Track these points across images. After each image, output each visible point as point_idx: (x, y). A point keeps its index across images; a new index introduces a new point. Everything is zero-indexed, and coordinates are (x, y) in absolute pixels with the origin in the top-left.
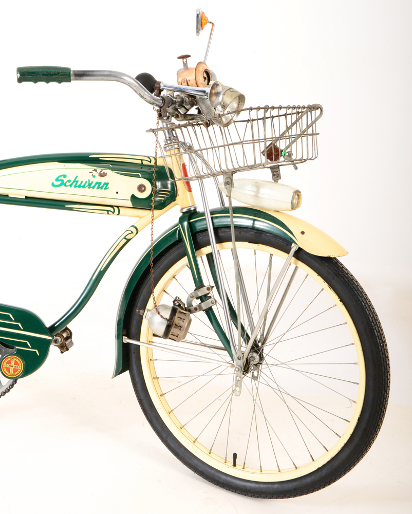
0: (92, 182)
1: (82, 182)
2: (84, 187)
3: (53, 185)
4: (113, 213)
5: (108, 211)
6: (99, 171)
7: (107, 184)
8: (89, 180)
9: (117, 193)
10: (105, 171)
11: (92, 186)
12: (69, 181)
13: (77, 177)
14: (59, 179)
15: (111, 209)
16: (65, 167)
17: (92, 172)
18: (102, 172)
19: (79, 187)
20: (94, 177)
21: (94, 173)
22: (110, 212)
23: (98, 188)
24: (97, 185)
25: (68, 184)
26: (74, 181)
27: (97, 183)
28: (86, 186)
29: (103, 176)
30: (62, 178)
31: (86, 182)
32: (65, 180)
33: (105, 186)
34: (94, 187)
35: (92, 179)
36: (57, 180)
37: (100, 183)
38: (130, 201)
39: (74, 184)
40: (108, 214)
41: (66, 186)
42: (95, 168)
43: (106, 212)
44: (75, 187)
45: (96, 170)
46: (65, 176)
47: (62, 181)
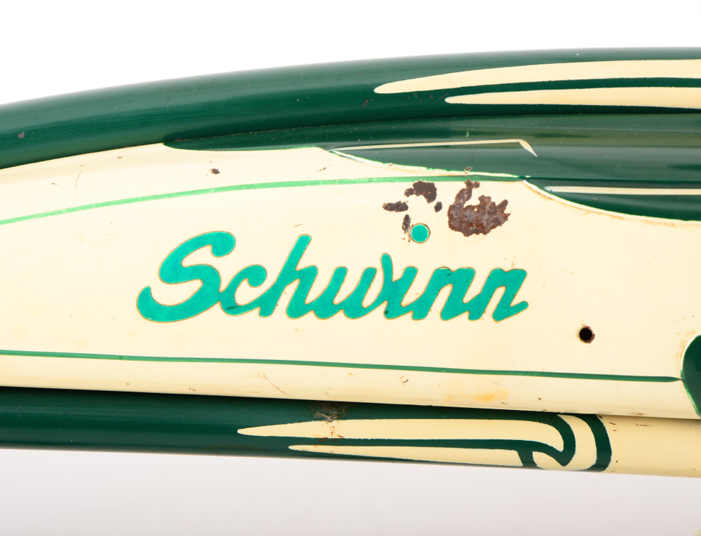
0: (411, 273)
1: (340, 274)
2: (354, 308)
3: (148, 306)
4: (564, 457)
5: (526, 450)
6: (447, 192)
7: (511, 279)
8: (387, 261)
9: (586, 335)
10: (494, 189)
11: (410, 297)
12: (254, 274)
13: (303, 242)
14: (189, 261)
15: (550, 436)
16: (216, 181)
17: (401, 207)
18: (474, 201)
19: (325, 308)
20: (420, 234)
21: (419, 208)
22: (538, 456)
23: (450, 312)
24: (446, 292)
25: (246, 293)
26: (290, 272)
27: (442, 276)
28: (368, 300)
29: (482, 229)
30: (202, 256)
31: (369, 275)
32: (227, 268)
33: (499, 293)
34: (420, 309)
35: (405, 254)
36: (172, 271)
37: (466, 276)
38: (679, 386)
39: (290, 290)
40: (528, 463)
41: (232, 308)
42: (422, 173)
43: (513, 456)
44: (296, 310)
45: (426, 190)
46: (222, 243)
47: (208, 274)
